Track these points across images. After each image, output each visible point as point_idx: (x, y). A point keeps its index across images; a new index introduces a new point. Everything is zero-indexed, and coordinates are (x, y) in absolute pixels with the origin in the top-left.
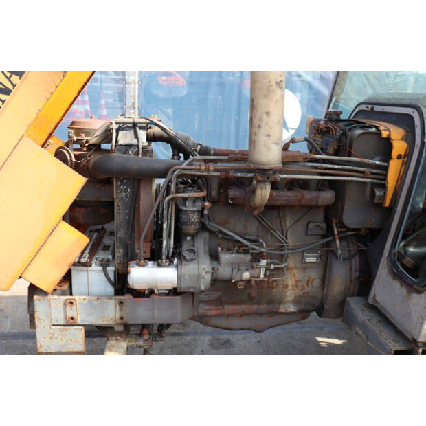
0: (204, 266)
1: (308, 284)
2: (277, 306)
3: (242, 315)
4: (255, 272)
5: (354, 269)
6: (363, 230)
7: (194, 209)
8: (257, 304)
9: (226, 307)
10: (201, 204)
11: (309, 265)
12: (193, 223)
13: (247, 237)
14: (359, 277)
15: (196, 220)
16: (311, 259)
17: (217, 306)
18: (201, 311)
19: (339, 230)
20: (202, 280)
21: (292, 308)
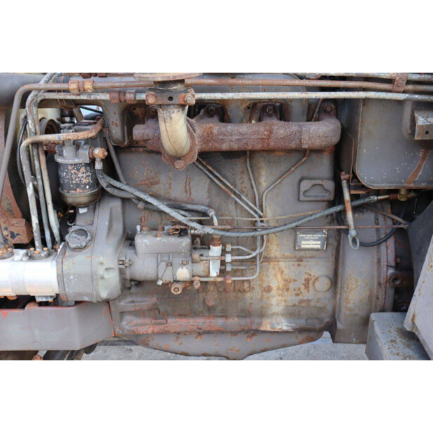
0: (101, 259)
1: (307, 285)
2: (257, 320)
3: (201, 333)
4: (200, 268)
5: (384, 263)
6: (403, 192)
7: (77, 161)
8: (222, 316)
9: (170, 320)
10: (87, 152)
11: (308, 254)
12: (78, 185)
13: (190, 207)
14: (394, 278)
15: (84, 181)
16: (311, 242)
17: (156, 319)
18: (127, 327)
19: (353, 192)
20: (101, 282)
21: (284, 325)
